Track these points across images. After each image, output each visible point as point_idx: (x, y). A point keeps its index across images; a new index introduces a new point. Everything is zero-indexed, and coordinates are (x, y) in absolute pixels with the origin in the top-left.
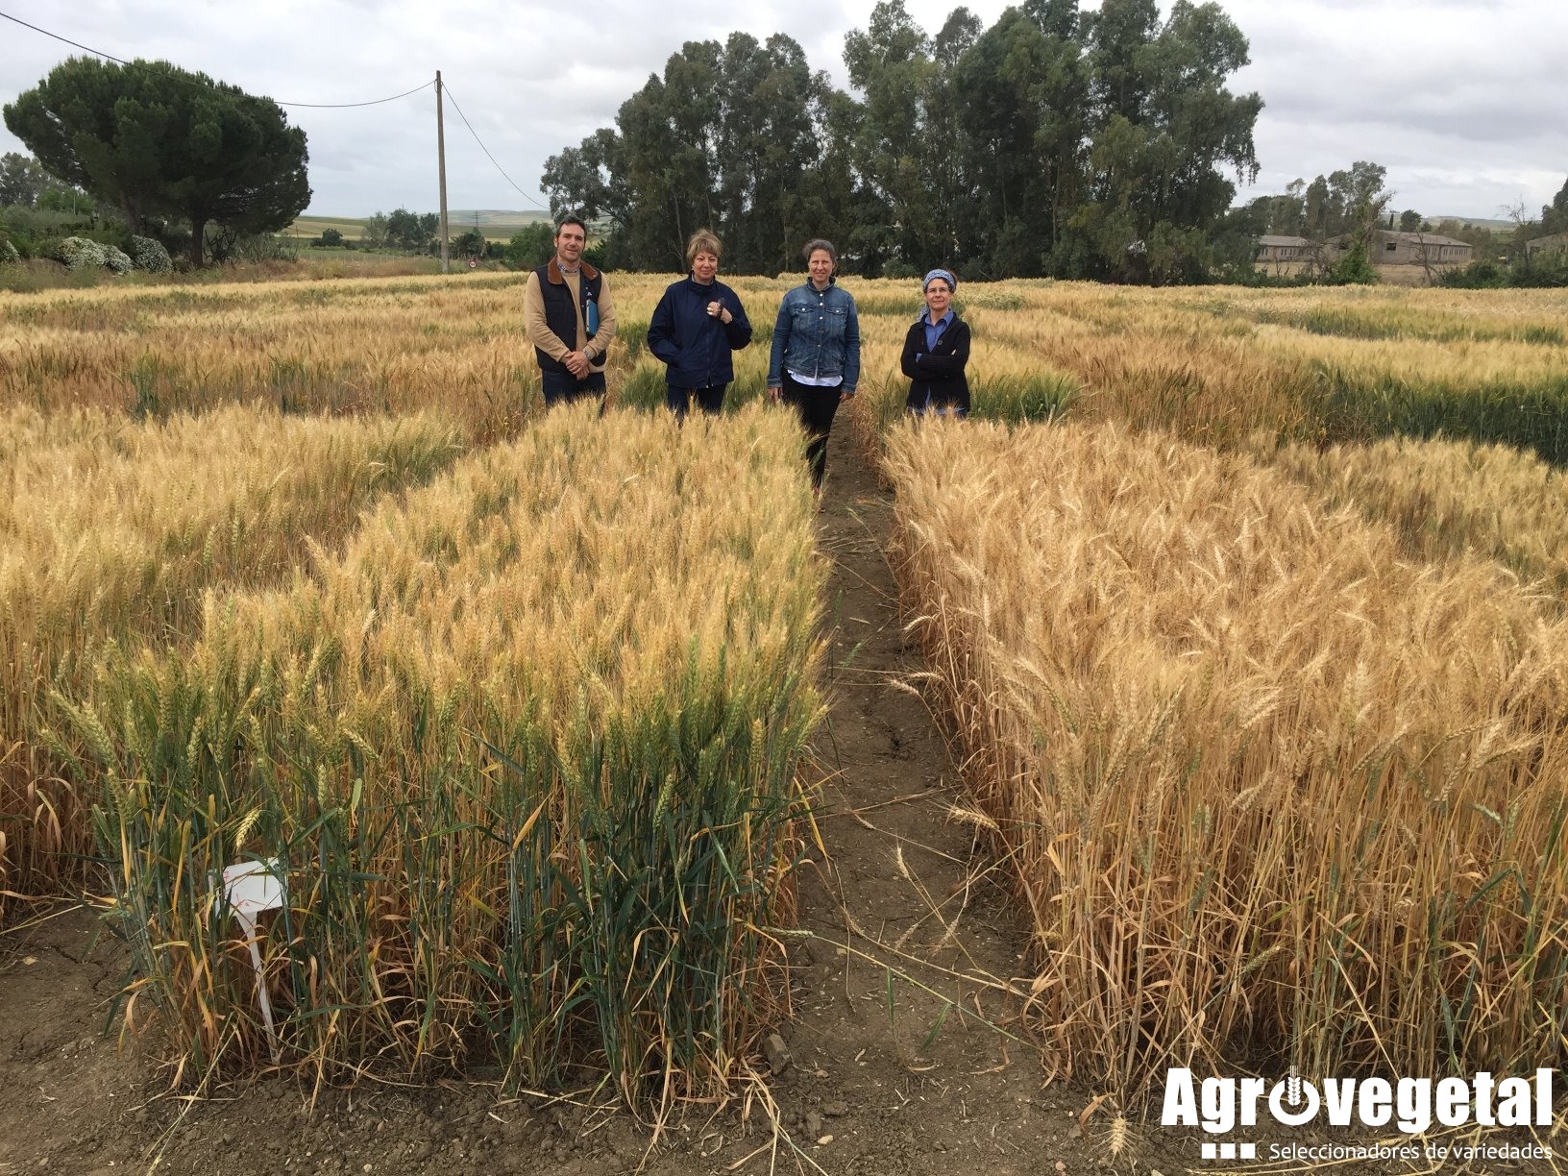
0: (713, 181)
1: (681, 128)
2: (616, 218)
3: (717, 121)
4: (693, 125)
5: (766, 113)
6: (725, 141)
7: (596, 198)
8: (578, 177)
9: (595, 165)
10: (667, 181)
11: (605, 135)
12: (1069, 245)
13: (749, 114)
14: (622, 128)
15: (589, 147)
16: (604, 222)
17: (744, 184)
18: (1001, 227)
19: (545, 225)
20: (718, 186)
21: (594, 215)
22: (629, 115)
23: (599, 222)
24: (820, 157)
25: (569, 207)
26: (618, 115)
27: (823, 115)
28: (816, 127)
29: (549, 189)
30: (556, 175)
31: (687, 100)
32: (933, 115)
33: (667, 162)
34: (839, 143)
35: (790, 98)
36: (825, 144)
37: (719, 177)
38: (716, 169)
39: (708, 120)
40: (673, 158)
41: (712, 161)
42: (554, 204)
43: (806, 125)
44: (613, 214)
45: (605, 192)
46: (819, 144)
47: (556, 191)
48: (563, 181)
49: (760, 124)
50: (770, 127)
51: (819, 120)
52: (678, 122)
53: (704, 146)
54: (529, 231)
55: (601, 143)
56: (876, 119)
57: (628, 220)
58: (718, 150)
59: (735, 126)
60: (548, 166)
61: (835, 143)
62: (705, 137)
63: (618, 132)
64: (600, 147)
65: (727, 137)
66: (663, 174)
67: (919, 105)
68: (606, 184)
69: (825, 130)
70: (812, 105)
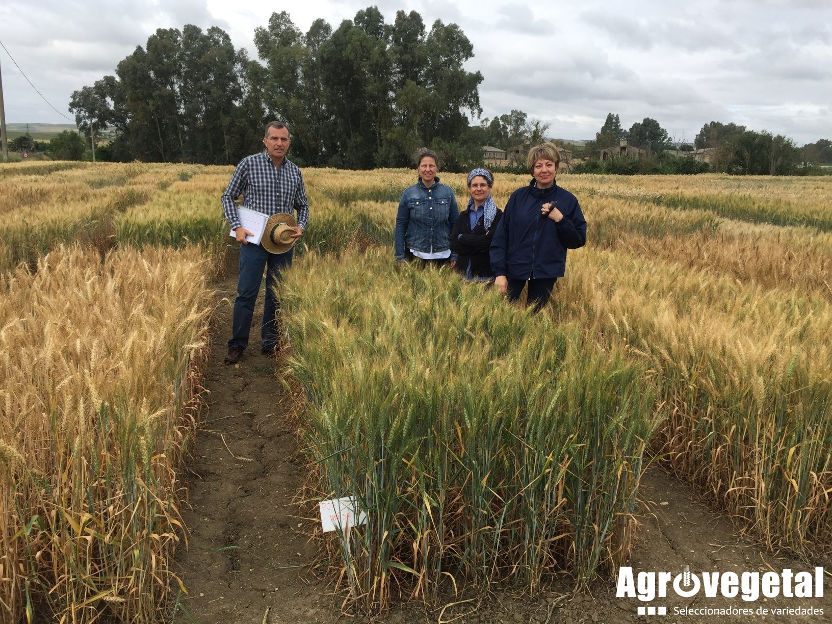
0: (179, 108)
1: (157, 77)
2: (119, 129)
3: (179, 74)
4: (165, 75)
5: (209, 70)
6: (185, 86)
7: (105, 116)
8: (93, 104)
9: (103, 97)
10: (151, 108)
11: (109, 80)
12: (388, 149)
13: (198, 71)
14: (120, 75)
15: (99, 87)
16: (111, 131)
17: (198, 111)
18: (350, 138)
19: (72, 133)
20: (182, 111)
21: (105, 127)
22: (123, 68)
23: (108, 131)
24: (244, 97)
25: (89, 122)
26: (117, 68)
27: (244, 73)
28: (240, 80)
29: (75, 110)
30: (78, 102)
31: (161, 62)
32: (306, 76)
33: (150, 96)
34: (254, 90)
35: (224, 63)
36: (246, 89)
37: (183, 106)
38: (180, 101)
39: (174, 73)
40: (154, 94)
41: (178, 97)
42: (79, 119)
43: (234, 79)
44: (117, 126)
45: (111, 113)
46: (242, 90)
47: (79, 112)
48: (83, 106)
49: (206, 78)
50: (212, 79)
51: (242, 76)
52: (155, 73)
53: (172, 88)
54: (63, 136)
55: (107, 84)
56: (275, 77)
57: (127, 129)
58: (180, 91)
59: (191, 78)
60: (74, 97)
61: (252, 89)
62: (172, 84)
63: (118, 79)
64: (106, 87)
65: (186, 83)
66: (148, 103)
67: (299, 70)
68: (112, 108)
69: (246, 82)
70: (238, 67)
